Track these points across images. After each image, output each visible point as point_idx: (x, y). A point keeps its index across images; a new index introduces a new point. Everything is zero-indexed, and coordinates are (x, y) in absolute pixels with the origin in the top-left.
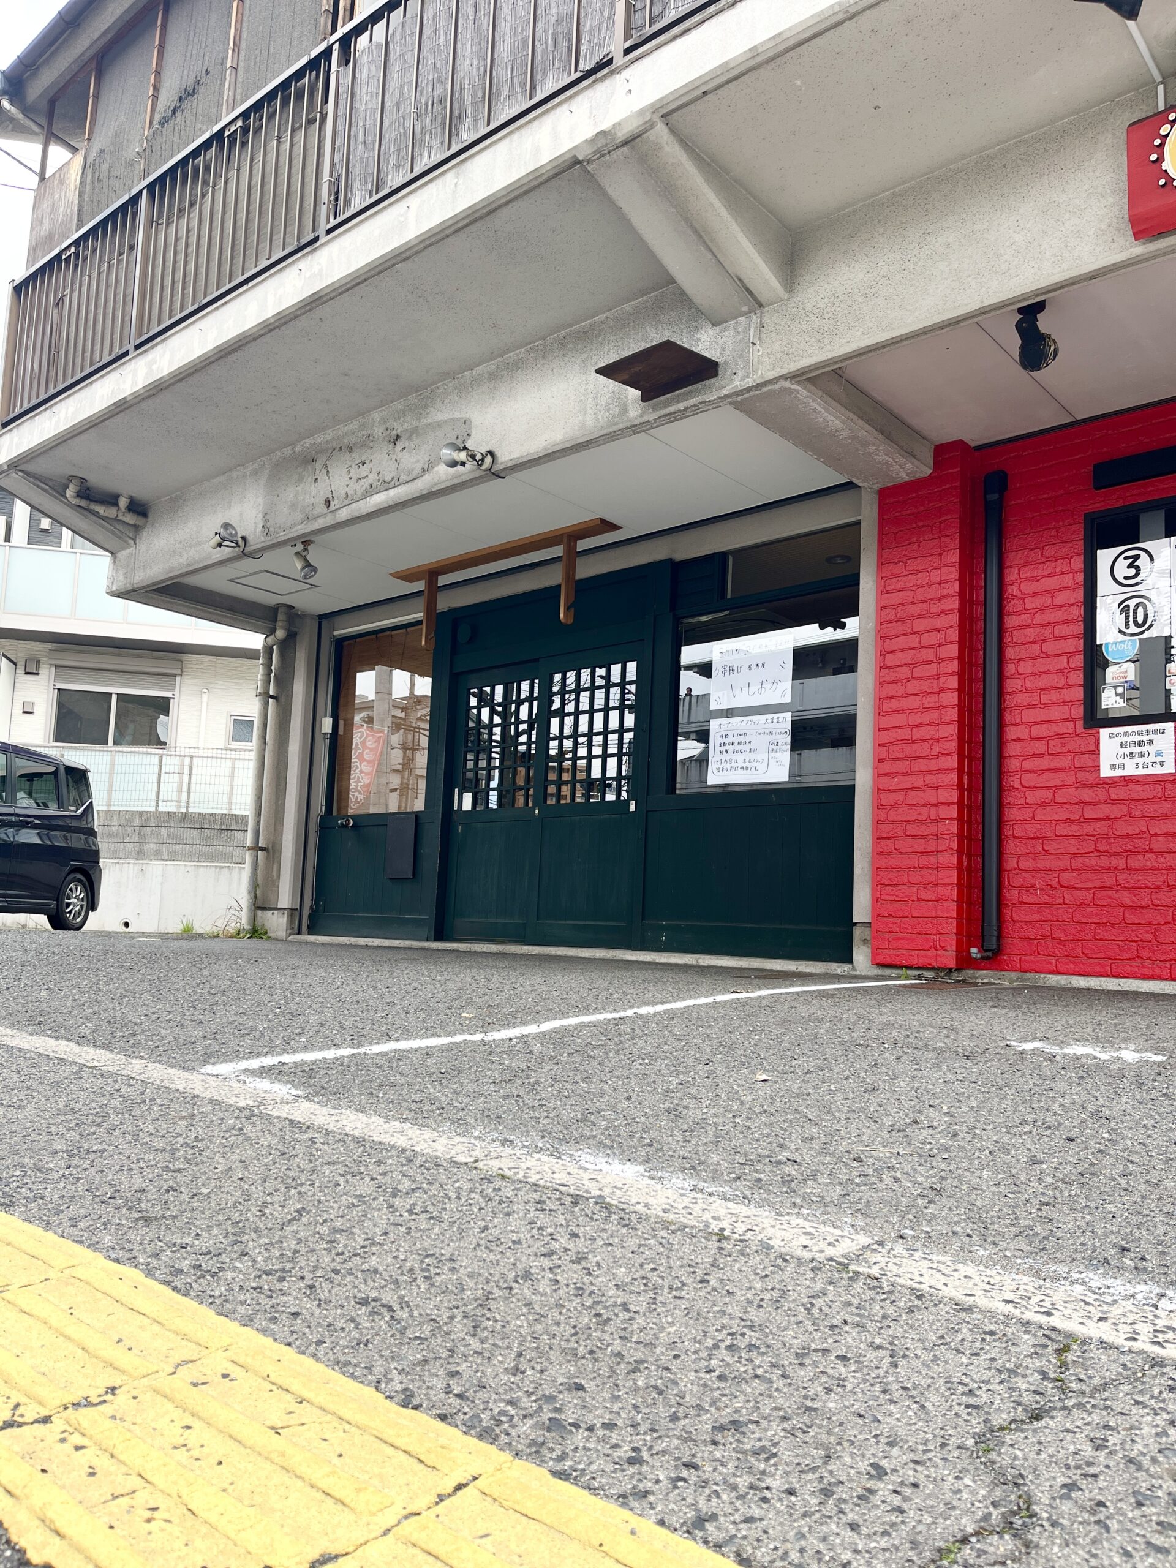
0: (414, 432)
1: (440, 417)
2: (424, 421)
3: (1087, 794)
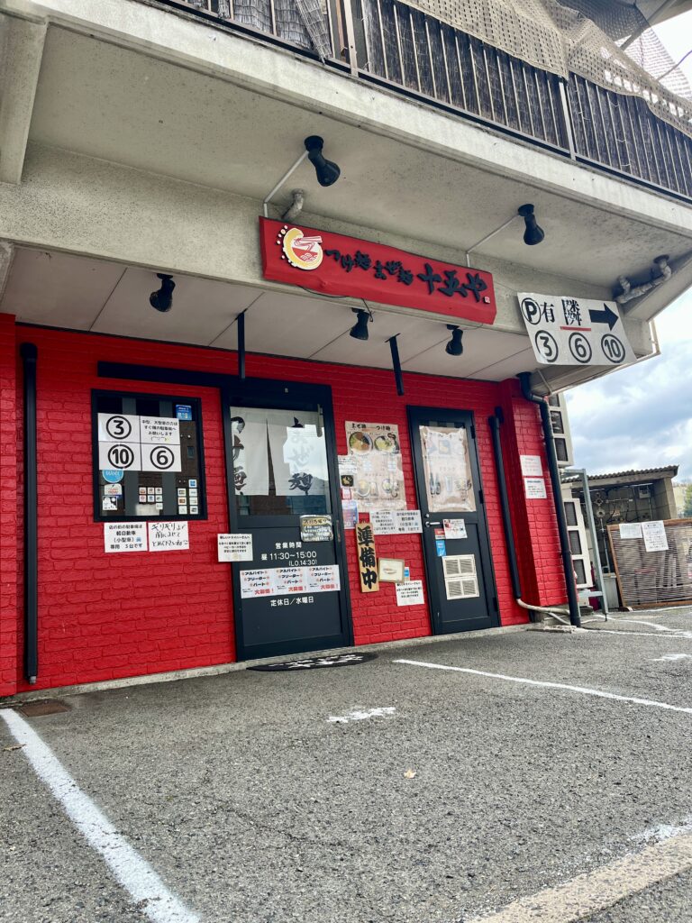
3: (97, 563)
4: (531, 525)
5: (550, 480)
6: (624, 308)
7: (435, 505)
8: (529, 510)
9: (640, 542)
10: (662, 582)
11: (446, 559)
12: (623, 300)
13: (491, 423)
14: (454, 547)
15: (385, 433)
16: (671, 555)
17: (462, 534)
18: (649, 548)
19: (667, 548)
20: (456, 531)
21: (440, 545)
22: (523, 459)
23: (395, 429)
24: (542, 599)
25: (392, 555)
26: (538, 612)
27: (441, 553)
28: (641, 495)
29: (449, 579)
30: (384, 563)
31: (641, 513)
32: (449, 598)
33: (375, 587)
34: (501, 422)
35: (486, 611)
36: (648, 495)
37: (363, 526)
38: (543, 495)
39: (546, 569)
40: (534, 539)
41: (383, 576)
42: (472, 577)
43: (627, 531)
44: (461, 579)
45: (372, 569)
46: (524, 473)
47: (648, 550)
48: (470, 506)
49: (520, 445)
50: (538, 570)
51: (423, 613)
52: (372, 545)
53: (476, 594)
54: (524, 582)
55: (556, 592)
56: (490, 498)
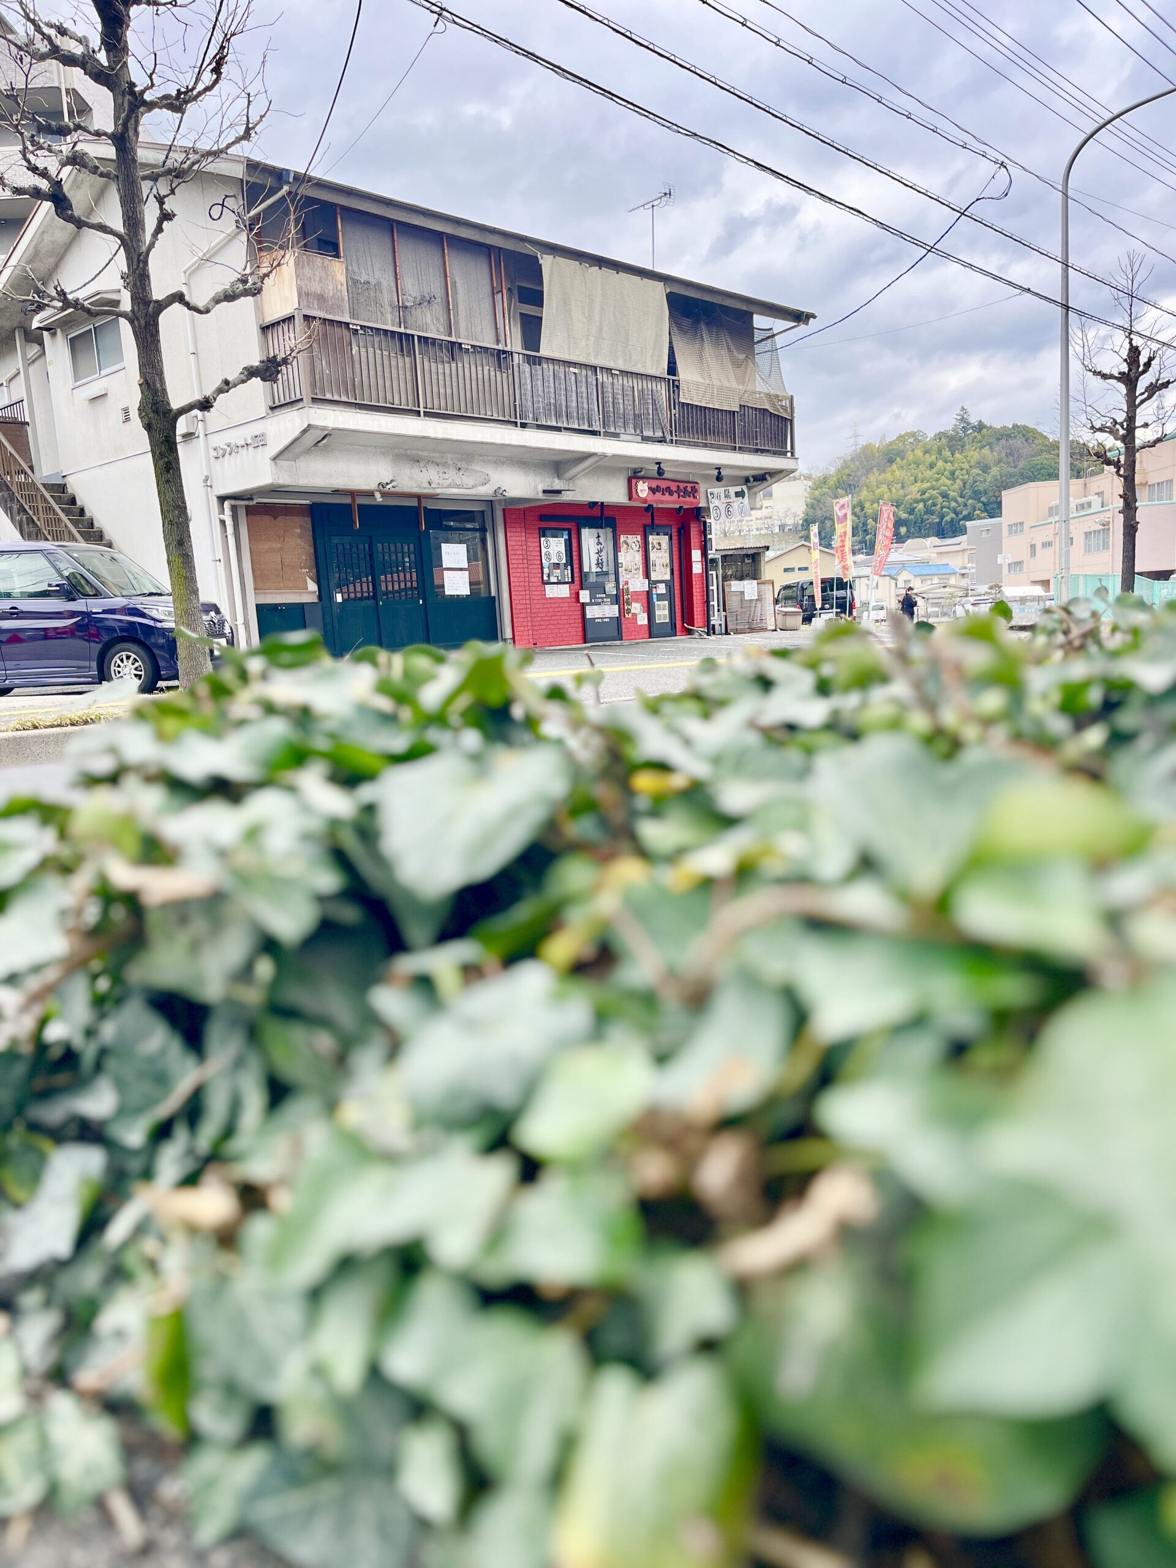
0: (466, 470)
1: (477, 468)
2: (470, 467)
3: (544, 601)
4: (694, 586)
5: (704, 563)
6: (749, 488)
7: (654, 577)
8: (694, 579)
9: (742, 593)
10: (751, 617)
11: (656, 603)
12: (749, 485)
13: (679, 531)
14: (660, 597)
15: (635, 540)
16: (758, 602)
17: (664, 591)
18: (747, 597)
19: (757, 598)
20: (662, 589)
21: (655, 596)
22: (693, 552)
23: (639, 537)
24: (696, 624)
25: (637, 601)
26: (693, 630)
27: (655, 600)
28: (746, 561)
29: (658, 612)
30: (634, 605)
31: (745, 573)
32: (657, 622)
33: (630, 615)
34: (684, 530)
35: (671, 630)
36: (750, 561)
37: (626, 587)
38: (700, 571)
39: (699, 609)
40: (694, 594)
41: (633, 611)
42: (667, 612)
43: (735, 586)
44: (662, 613)
45: (629, 607)
46: (693, 560)
47: (746, 599)
48: (668, 577)
49: (692, 545)
50: (695, 609)
51: (647, 628)
52: (629, 596)
53: (668, 621)
54: (688, 617)
55: (702, 620)
56: (676, 573)
